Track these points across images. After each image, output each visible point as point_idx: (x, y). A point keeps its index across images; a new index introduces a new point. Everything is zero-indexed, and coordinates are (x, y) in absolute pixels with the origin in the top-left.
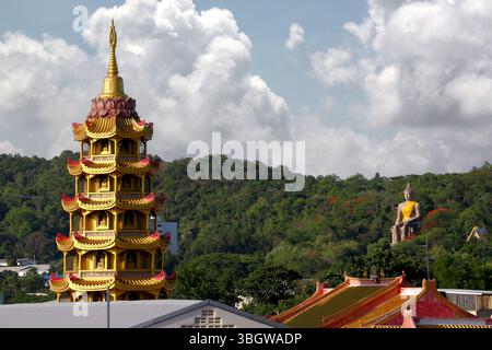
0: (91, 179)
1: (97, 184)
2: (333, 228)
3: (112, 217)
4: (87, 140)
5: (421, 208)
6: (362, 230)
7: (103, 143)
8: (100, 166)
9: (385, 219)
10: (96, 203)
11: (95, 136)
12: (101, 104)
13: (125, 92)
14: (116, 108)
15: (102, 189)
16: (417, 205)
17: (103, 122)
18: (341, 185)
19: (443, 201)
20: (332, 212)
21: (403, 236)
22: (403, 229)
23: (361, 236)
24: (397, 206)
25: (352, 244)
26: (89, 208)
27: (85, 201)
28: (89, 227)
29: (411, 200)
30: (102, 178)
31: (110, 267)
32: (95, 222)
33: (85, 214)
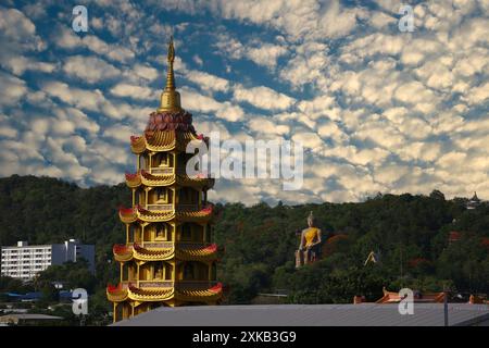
0: (150, 192)
1: (155, 197)
2: (242, 251)
3: (170, 229)
4: (145, 154)
5: (322, 234)
6: (269, 254)
7: (161, 157)
8: (159, 179)
9: (289, 243)
10: (155, 215)
11: (154, 149)
12: (159, 118)
13: (182, 106)
14: (174, 121)
15: (161, 201)
16: (319, 231)
17: (162, 135)
18: (247, 212)
19: (342, 228)
20: (240, 237)
21: (305, 260)
22: (306, 253)
23: (268, 259)
24: (300, 232)
25: (261, 267)
26: (147, 219)
27: (144, 212)
28: (147, 238)
29: (313, 226)
30: (160, 190)
31: (168, 277)
32: (153, 234)
33: (143, 226)
